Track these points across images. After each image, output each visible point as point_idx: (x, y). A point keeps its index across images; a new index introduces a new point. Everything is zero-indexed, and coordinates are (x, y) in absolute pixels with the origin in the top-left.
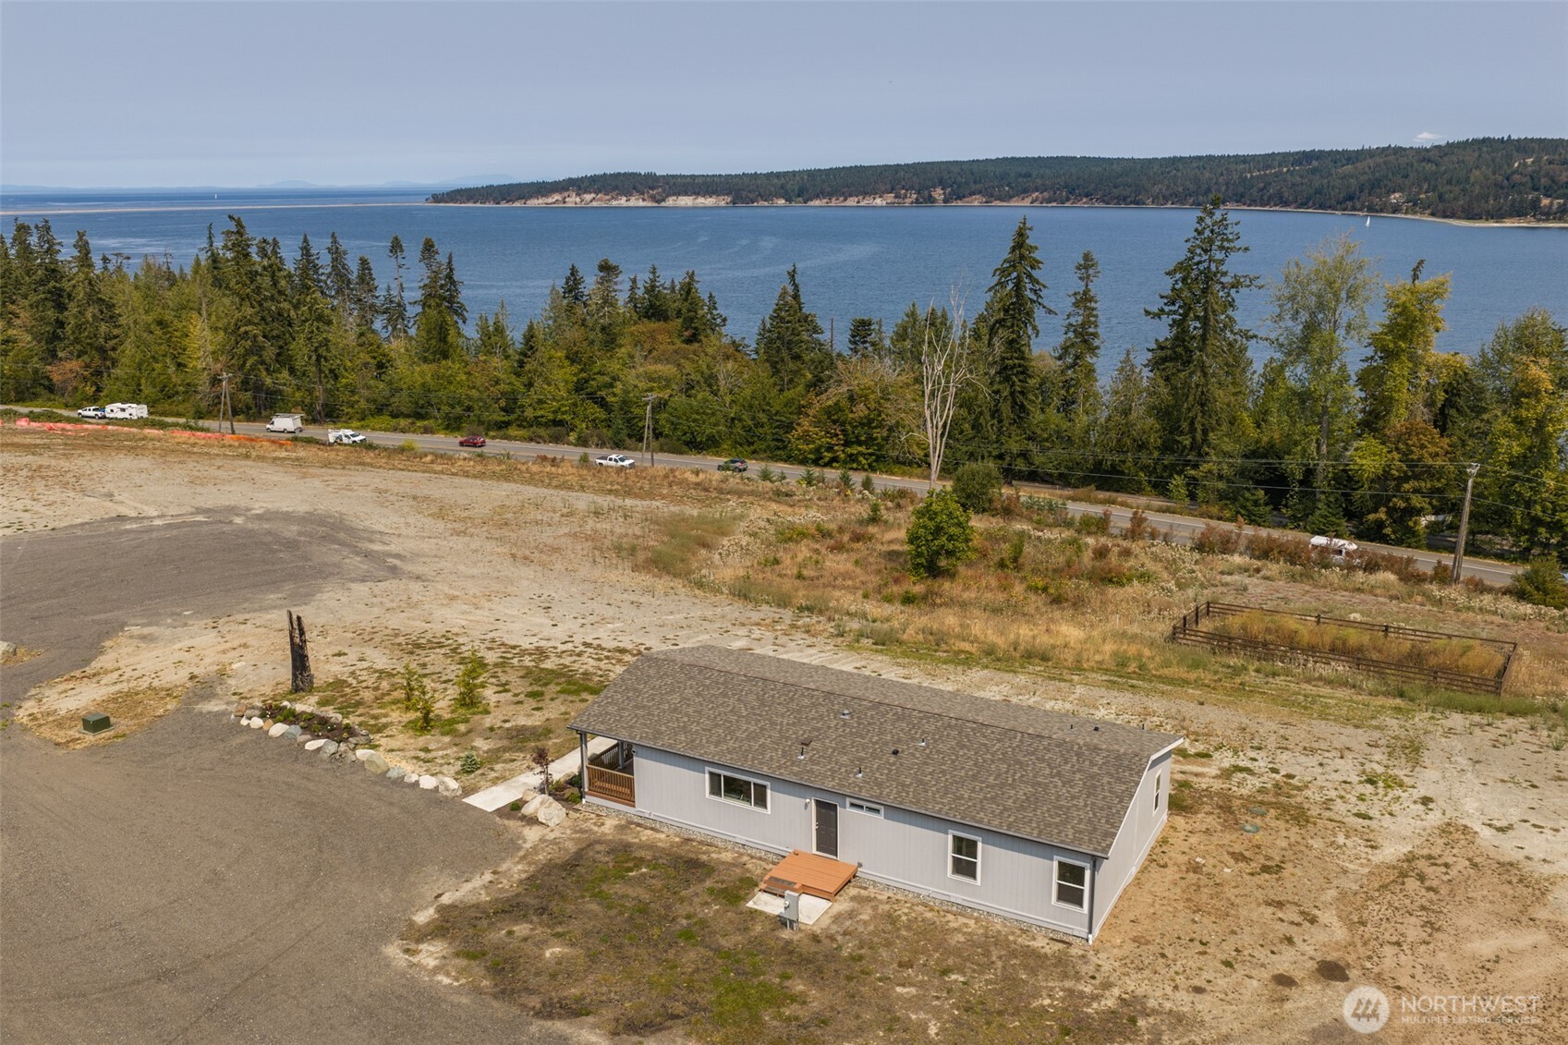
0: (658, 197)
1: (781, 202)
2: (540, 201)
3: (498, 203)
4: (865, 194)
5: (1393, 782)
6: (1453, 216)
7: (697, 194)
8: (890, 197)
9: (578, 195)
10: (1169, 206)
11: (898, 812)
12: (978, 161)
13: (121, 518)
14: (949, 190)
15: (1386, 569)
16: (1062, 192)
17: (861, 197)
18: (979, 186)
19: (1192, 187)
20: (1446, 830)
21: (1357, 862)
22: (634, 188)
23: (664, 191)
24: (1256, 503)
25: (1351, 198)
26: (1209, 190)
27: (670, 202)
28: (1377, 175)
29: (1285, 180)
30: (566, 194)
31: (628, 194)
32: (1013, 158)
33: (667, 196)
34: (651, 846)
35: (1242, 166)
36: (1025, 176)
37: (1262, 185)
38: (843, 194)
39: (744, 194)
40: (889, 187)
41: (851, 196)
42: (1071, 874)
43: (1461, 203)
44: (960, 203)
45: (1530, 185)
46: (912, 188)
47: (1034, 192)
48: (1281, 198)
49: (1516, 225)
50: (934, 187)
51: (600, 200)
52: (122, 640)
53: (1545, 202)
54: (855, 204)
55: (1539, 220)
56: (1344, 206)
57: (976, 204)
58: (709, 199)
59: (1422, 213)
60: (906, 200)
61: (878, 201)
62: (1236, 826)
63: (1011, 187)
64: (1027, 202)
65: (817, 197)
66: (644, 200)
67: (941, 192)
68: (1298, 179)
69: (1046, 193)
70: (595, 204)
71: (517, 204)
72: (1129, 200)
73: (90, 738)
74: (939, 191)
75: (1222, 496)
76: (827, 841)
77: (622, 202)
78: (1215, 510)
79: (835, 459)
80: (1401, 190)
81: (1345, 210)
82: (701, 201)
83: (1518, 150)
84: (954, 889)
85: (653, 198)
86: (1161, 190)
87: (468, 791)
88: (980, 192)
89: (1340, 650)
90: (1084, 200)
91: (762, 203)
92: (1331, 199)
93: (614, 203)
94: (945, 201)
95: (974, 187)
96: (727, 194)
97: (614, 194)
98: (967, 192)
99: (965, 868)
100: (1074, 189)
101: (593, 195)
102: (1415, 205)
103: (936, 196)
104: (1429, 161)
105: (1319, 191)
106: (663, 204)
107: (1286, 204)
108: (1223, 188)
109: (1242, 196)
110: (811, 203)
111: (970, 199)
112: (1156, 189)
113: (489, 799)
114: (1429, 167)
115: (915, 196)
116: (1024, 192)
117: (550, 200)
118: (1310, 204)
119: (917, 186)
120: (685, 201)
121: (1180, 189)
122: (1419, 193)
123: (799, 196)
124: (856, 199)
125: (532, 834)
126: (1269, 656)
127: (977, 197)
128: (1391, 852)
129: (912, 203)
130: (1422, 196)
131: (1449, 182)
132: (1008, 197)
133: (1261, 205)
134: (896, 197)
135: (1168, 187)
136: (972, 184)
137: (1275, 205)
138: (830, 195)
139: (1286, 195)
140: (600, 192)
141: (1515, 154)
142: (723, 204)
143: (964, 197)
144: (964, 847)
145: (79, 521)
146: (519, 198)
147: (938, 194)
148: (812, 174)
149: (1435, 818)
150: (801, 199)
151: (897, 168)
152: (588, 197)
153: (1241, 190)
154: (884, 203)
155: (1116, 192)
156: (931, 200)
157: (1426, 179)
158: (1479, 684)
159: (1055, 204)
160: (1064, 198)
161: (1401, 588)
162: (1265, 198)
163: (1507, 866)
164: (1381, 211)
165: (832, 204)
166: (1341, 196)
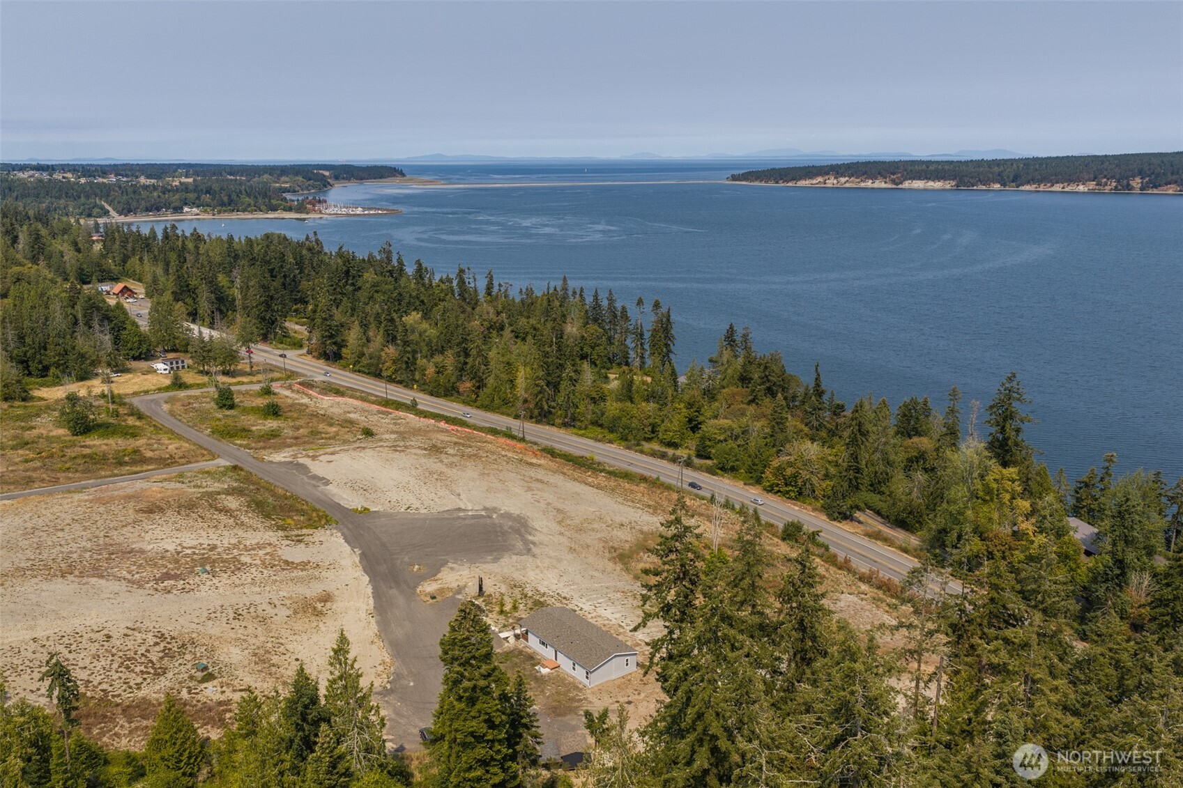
0: (897, 181)
1: (997, 186)
2: (807, 182)
3: (777, 183)
4: (1070, 181)
7: (928, 178)
8: (1092, 185)
9: (836, 178)
11: (565, 654)
13: (459, 509)
14: (1147, 179)
17: (1066, 184)
18: (1175, 177)
22: (879, 174)
23: (902, 176)
27: (906, 185)
30: (827, 177)
31: (874, 178)
33: (904, 180)
34: (526, 652)
38: (1050, 181)
39: (966, 179)
40: (1092, 176)
41: (1057, 182)
42: (587, 673)
44: (1155, 191)
46: (1113, 177)
50: (1134, 177)
51: (853, 182)
52: (446, 568)
54: (1060, 190)
57: (1170, 192)
58: (937, 183)
60: (1106, 187)
61: (1081, 188)
65: (1028, 183)
66: (885, 183)
67: (1140, 181)
70: (847, 185)
71: (790, 184)
73: (431, 601)
74: (1138, 180)
76: (555, 658)
77: (869, 184)
79: (779, 491)
82: (931, 184)
84: (570, 672)
85: (893, 182)
87: (500, 632)
88: (1176, 182)
91: (980, 187)
93: (863, 185)
94: (1142, 189)
95: (1170, 178)
96: (953, 180)
97: (863, 178)
98: (1164, 182)
99: (574, 669)
101: (847, 178)
103: (1134, 185)
106: (900, 186)
110: (1022, 188)
111: (1165, 188)
113: (503, 635)
115: (1114, 184)
117: (814, 182)
119: (1118, 176)
120: (918, 184)
123: (1012, 182)
124: (1062, 186)
125: (507, 644)
127: (1172, 186)
129: (1111, 189)
134: (1097, 185)
136: (1169, 175)
138: (1039, 182)
140: (853, 176)
142: (948, 187)
143: (1160, 186)
144: (574, 664)
145: (447, 508)
146: (793, 179)
147: (1136, 182)
150: (1014, 184)
152: (843, 180)
154: (1086, 189)
156: (1129, 187)
165: (1041, 189)
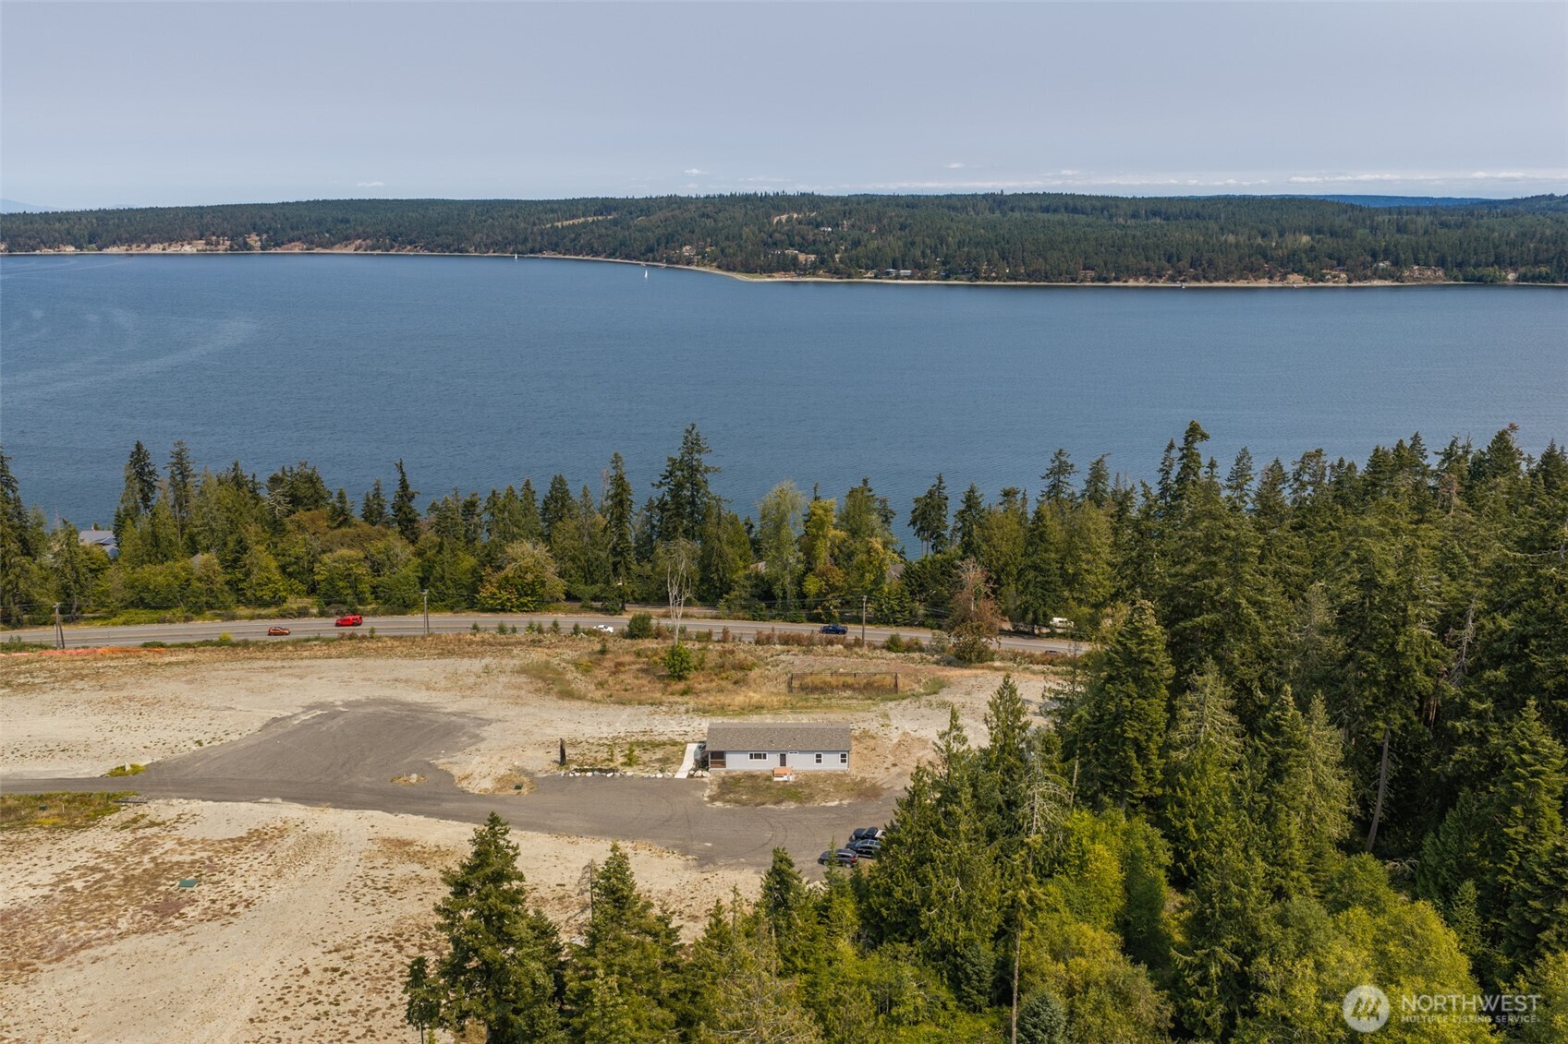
1: (70, 249)
4: (171, 240)
5: (888, 725)
6: (734, 270)
8: (201, 244)
10: (491, 254)
11: (801, 752)
12: (287, 203)
14: (265, 236)
15: (838, 643)
16: (384, 240)
17: (166, 244)
18: (297, 233)
19: (511, 237)
20: (904, 734)
21: (890, 745)
24: (761, 610)
25: (651, 250)
26: (526, 240)
28: (670, 230)
29: (592, 231)
32: (324, 201)
35: (551, 216)
36: (342, 221)
37: (573, 236)
38: (144, 241)
39: (20, 241)
40: (197, 233)
41: (154, 242)
42: (843, 756)
43: (740, 258)
44: (279, 251)
45: (787, 242)
46: (224, 234)
47: (356, 239)
48: (592, 248)
49: (784, 279)
50: (249, 234)
53: (802, 257)
54: (160, 251)
55: (799, 275)
56: (646, 257)
57: (297, 251)
59: (711, 266)
60: (219, 247)
61: (187, 249)
62: (861, 742)
63: (331, 234)
64: (350, 250)
65: (114, 243)
67: (258, 238)
68: (604, 230)
69: (368, 241)
72: (452, 248)
74: (255, 237)
75: (744, 607)
76: (783, 763)
78: (741, 614)
80: (690, 244)
81: (647, 261)
83: (774, 207)
84: (817, 767)
86: (482, 238)
88: (299, 239)
89: (846, 686)
90: (409, 248)
91: (46, 251)
92: (634, 250)
94: (263, 248)
95: (292, 234)
98: (286, 239)
99: (819, 761)
100: (396, 237)
102: (704, 258)
103: (252, 243)
104: (708, 217)
105: (623, 244)
107: (597, 254)
108: (539, 238)
109: (557, 245)
110: (106, 251)
111: (289, 246)
112: (477, 238)
114: (710, 223)
115: (228, 243)
116: (346, 239)
118: (618, 254)
119: (229, 233)
121: (500, 238)
122: (705, 248)
123: (90, 242)
124: (161, 246)
126: (825, 693)
127: (297, 244)
128: (895, 741)
129: (226, 250)
130: (708, 250)
131: (727, 238)
132: (331, 244)
133: (575, 254)
134: (207, 244)
135: (488, 236)
136: (289, 230)
137: (588, 254)
138: (129, 242)
139: (596, 246)
141: (772, 211)
143: (283, 244)
144: (819, 756)
147: (254, 240)
148: (103, 215)
149: (900, 732)
150: (94, 246)
151: (200, 211)
153: (555, 239)
154: (195, 251)
155: (439, 240)
156: (246, 246)
157: (708, 235)
158: (890, 691)
159: (379, 252)
160: (388, 246)
161: (846, 652)
162: (578, 247)
163: (919, 739)
164: (677, 263)
165: (134, 252)
166: (643, 248)
